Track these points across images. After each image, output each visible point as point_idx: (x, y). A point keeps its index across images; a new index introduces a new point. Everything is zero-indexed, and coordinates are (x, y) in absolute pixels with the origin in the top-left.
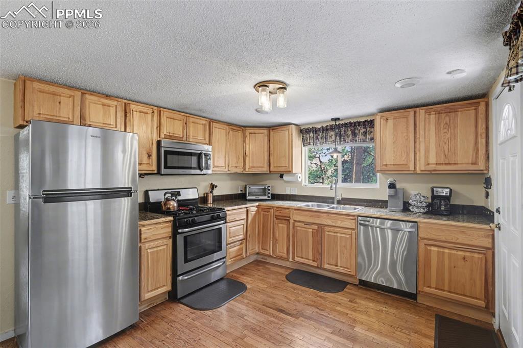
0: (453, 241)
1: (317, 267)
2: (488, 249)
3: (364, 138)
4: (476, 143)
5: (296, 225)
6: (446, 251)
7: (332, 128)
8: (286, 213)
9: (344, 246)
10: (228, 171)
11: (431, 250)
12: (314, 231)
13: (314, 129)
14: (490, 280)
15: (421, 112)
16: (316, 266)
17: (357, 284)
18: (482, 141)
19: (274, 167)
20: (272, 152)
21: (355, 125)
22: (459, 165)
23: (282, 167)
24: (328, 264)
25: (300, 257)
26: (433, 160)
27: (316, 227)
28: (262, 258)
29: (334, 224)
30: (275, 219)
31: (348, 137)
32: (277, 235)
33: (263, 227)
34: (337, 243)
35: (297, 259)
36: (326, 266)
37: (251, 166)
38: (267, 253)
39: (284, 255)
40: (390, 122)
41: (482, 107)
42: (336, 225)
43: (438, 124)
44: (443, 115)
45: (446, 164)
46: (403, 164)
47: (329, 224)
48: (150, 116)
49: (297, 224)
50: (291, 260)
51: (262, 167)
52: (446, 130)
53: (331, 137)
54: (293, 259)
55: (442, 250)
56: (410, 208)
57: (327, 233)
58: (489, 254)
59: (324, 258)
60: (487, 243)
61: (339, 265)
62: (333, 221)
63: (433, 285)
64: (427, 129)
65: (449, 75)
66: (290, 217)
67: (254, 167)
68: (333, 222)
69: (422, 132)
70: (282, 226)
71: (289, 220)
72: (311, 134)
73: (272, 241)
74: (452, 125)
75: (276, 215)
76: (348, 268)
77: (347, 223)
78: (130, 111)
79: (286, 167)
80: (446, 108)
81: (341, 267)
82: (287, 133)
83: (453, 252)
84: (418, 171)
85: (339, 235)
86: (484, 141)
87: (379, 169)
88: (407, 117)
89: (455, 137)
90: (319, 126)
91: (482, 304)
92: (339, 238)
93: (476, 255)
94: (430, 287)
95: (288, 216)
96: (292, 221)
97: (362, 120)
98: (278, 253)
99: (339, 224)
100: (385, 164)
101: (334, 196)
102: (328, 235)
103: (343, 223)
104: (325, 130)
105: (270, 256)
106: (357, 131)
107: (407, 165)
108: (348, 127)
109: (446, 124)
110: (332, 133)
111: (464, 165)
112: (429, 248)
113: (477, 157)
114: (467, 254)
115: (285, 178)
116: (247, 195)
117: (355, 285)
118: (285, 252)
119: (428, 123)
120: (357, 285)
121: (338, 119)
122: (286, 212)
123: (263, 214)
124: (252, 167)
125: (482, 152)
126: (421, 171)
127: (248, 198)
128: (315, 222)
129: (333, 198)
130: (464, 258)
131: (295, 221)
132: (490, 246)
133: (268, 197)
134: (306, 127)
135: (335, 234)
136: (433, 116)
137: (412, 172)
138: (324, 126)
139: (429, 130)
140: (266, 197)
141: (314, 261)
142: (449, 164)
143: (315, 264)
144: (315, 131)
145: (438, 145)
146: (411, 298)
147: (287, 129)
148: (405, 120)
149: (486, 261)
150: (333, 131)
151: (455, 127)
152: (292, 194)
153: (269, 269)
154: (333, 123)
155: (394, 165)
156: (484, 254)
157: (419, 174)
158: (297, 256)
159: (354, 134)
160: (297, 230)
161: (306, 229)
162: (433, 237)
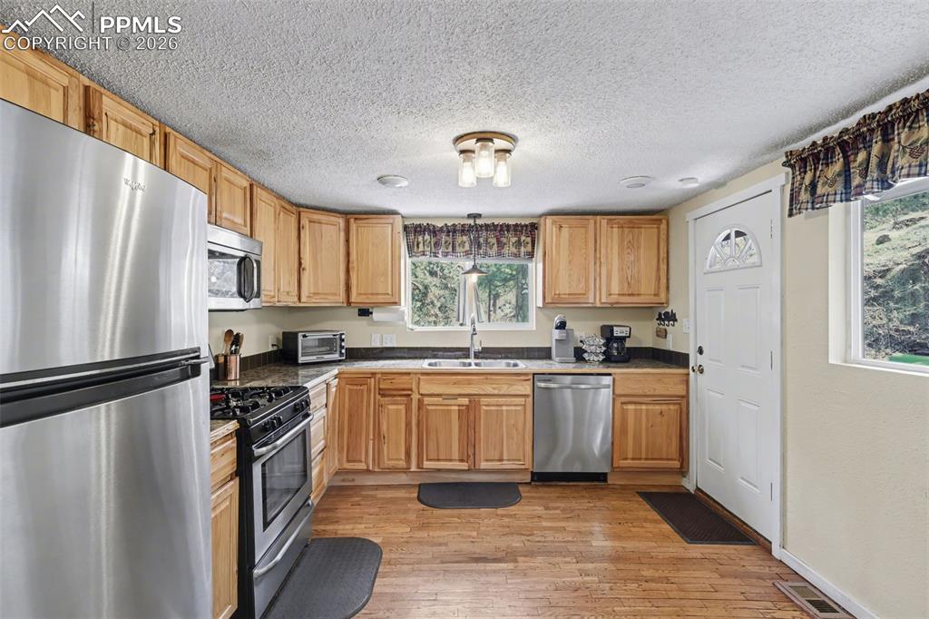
0: (651, 393)
1: (469, 471)
2: (683, 397)
3: (514, 250)
4: (658, 269)
5: (425, 403)
6: (644, 407)
7: (465, 230)
8: (403, 383)
9: (514, 425)
10: (279, 301)
11: (627, 409)
12: (461, 408)
13: (431, 228)
14: (684, 435)
15: (604, 221)
16: (466, 468)
17: (529, 481)
18: (663, 267)
19: (361, 294)
20: (354, 264)
21: (501, 230)
22: (642, 297)
23: (378, 294)
24: (487, 460)
25: (434, 460)
26: (615, 289)
27: (465, 401)
28: (343, 480)
29: (496, 392)
30: (378, 397)
31: (491, 248)
32: (384, 428)
33: (350, 416)
34: (502, 421)
35: (427, 464)
36: (484, 465)
37: (312, 291)
38: (362, 466)
39: (401, 462)
40: (565, 231)
41: (663, 226)
42: (501, 393)
43: (622, 240)
44: (626, 230)
45: (629, 295)
46: (580, 294)
47: (488, 392)
48: (146, 141)
49: (427, 400)
50: (413, 468)
51: (335, 294)
52: (629, 250)
53: (463, 244)
54: (419, 466)
55: (638, 407)
56: (585, 355)
57: (485, 408)
58: (682, 403)
59: (480, 451)
60: (680, 390)
61: (505, 458)
62: (493, 386)
63: (630, 456)
64: (609, 246)
65: (681, 183)
66: (411, 390)
67: (318, 294)
68: (494, 389)
69: (603, 251)
70: (395, 409)
71: (409, 395)
72: (427, 237)
73: (371, 442)
74: (635, 244)
75: (380, 389)
76: (519, 460)
77: (520, 388)
78: (100, 114)
79: (388, 294)
80: (631, 222)
81: (508, 460)
82: (390, 229)
83: (650, 407)
84: (598, 305)
85: (504, 408)
86: (665, 267)
87: (550, 301)
88: (585, 227)
89: (638, 260)
90: (439, 224)
91: (676, 464)
92: (505, 413)
93: (672, 407)
94: (626, 459)
95: (409, 386)
96: (415, 397)
97: (512, 222)
98: (387, 463)
99: (505, 390)
100: (557, 292)
101: (468, 346)
102: (487, 411)
103: (511, 388)
104: (452, 231)
105: (368, 471)
106: (504, 240)
107: (584, 294)
108: (491, 231)
109: (630, 242)
110: (465, 238)
111: (647, 297)
112: (625, 407)
113: (659, 288)
114: (664, 407)
115: (377, 315)
116: (300, 355)
117: (526, 483)
118: (403, 457)
119: (611, 237)
120: (530, 483)
121: (479, 216)
122: (401, 382)
123: (350, 390)
124: (314, 294)
125: (663, 281)
126: (602, 303)
127: (301, 359)
128: (463, 392)
129: (467, 350)
130: (661, 413)
131: (422, 395)
132: (684, 393)
133: (341, 354)
134: (417, 222)
135: (499, 408)
136: (615, 230)
137: (590, 305)
138: (449, 224)
139: (612, 249)
140: (336, 356)
141: (462, 461)
142: (633, 295)
143: (464, 466)
144: (434, 231)
145: (621, 270)
146: (599, 480)
147: (391, 221)
148: (583, 230)
149: (681, 412)
150: (466, 235)
151: (639, 248)
152: (385, 345)
153: (374, 497)
154: (471, 222)
155: (569, 294)
156: (679, 404)
157: (599, 308)
158: (428, 460)
159: (500, 245)
160: (427, 409)
161: (446, 408)
162: (630, 392)
